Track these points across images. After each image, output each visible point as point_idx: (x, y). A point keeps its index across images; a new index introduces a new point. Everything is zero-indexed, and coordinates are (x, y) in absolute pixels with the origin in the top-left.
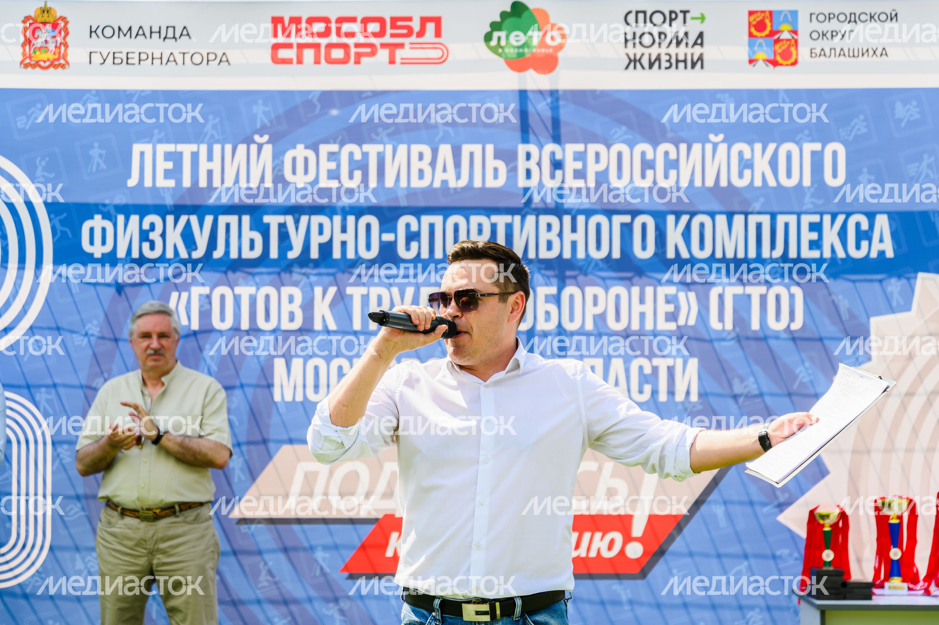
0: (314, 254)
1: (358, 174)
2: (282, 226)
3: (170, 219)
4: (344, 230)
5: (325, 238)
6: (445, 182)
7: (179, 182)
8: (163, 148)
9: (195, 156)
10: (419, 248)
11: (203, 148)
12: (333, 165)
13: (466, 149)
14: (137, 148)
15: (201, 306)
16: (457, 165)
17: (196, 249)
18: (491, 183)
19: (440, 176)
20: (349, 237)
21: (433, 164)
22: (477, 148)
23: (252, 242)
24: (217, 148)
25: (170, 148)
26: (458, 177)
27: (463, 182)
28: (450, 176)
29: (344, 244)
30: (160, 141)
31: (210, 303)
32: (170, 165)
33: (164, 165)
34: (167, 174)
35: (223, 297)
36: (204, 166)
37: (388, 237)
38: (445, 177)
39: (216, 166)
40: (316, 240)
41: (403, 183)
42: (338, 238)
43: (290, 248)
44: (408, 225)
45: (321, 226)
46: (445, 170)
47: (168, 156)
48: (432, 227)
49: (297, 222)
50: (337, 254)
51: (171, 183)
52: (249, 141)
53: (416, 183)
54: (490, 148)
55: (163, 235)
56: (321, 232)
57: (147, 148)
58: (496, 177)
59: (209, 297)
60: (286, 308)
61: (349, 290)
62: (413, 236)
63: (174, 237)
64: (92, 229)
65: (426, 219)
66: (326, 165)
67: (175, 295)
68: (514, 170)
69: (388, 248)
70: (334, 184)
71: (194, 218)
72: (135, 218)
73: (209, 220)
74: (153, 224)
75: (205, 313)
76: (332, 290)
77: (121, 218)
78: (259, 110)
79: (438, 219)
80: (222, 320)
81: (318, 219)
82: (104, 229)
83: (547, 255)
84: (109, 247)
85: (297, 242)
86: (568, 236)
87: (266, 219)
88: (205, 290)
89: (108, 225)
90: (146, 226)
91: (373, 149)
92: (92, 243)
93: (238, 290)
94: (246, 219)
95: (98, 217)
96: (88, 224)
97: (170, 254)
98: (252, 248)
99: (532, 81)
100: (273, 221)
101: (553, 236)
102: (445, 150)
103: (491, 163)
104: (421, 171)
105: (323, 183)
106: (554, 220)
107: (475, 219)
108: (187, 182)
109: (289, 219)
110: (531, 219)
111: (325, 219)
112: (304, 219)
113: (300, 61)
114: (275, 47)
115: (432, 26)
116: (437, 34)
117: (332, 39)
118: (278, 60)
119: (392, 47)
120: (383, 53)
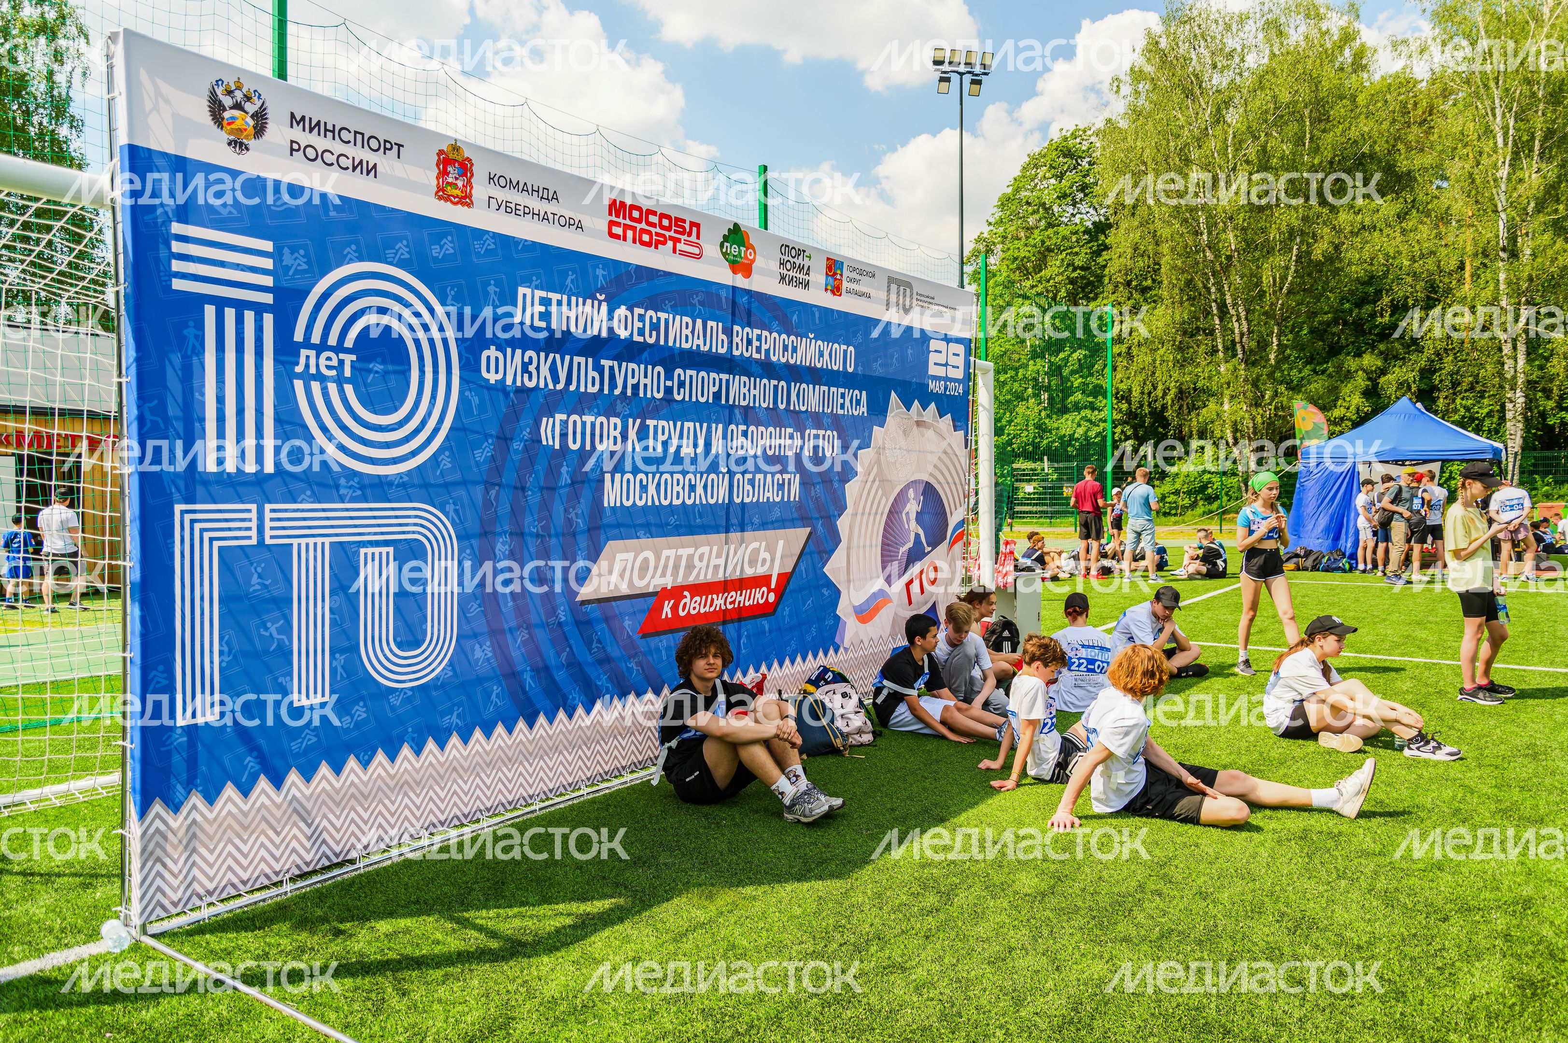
0: (628, 393)
1: (654, 334)
2: (611, 368)
3: (542, 355)
4: (646, 375)
5: (635, 381)
6: (698, 346)
7: (549, 324)
8: (539, 293)
9: (559, 304)
10: (684, 393)
11: (565, 298)
12: (641, 325)
13: (710, 323)
14: (521, 290)
15: (561, 430)
16: (705, 336)
17: (559, 382)
18: (720, 349)
19: (696, 342)
20: (648, 381)
21: (693, 332)
22: (714, 324)
23: (594, 380)
24: (574, 299)
25: (543, 294)
26: (705, 344)
27: (707, 348)
28: (701, 342)
29: (645, 386)
30: (537, 288)
31: (567, 428)
32: (543, 309)
33: (539, 308)
34: (541, 316)
35: (575, 422)
36: (565, 313)
37: (669, 383)
38: (698, 342)
39: (572, 314)
40: (631, 382)
41: (678, 344)
42: (643, 381)
43: (616, 387)
44: (679, 375)
45: (633, 372)
46: (699, 337)
47: (542, 301)
48: (691, 378)
49: (620, 366)
50: (642, 393)
51: (543, 324)
52: (594, 298)
53: (686, 346)
54: (720, 325)
55: (538, 369)
56: (633, 376)
57: (528, 291)
58: (723, 347)
59: (566, 422)
60: (612, 433)
61: (648, 422)
62: (681, 384)
63: (545, 371)
64: (488, 358)
65: (689, 372)
66: (638, 324)
67: (545, 420)
68: (731, 343)
69: (669, 391)
70: (641, 339)
71: (558, 356)
72: (518, 352)
73: (567, 358)
74: (531, 358)
75: (564, 436)
76: (638, 421)
77: (509, 350)
78: (600, 272)
79: (694, 373)
80: (575, 442)
81: (632, 366)
82: (497, 359)
83: (743, 403)
84: (500, 376)
85: (620, 382)
86: (753, 392)
87: (603, 362)
88: (564, 417)
89: (500, 355)
90: (526, 360)
91: (663, 316)
92: (488, 371)
93: (584, 418)
94: (590, 360)
95: (493, 348)
96: (485, 354)
97: (542, 385)
98: (593, 384)
99: (740, 281)
100: (606, 363)
101: (745, 390)
102: (699, 322)
103: (720, 336)
104: (687, 337)
105: (636, 337)
106: (747, 379)
107: (712, 376)
108: (554, 325)
109: (616, 364)
110: (737, 378)
111: (636, 367)
112: (624, 364)
113: (625, 239)
114: (612, 223)
115: (695, 229)
116: (698, 237)
117: (643, 225)
118: (612, 235)
119: (676, 241)
120: (670, 244)
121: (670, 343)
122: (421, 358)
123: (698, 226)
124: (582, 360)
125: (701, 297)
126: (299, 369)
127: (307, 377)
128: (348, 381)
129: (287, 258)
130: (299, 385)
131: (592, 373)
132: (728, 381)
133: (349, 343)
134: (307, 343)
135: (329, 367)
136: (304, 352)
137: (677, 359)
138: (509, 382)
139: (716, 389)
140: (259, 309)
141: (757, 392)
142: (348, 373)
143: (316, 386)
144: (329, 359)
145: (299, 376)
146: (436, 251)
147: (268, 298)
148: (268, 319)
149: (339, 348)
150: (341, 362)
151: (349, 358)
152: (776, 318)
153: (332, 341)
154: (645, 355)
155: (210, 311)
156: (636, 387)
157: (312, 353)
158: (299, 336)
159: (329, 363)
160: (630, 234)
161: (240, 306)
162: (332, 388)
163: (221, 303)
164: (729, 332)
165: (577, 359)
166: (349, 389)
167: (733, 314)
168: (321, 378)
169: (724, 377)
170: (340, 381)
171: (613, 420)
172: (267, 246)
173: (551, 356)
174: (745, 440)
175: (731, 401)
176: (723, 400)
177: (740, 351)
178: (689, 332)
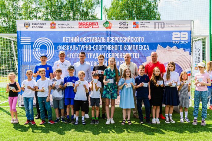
0: (84, 50)
1: (89, 41)
2: (80, 46)
3: (67, 46)
4: (87, 47)
8: (66, 38)
9: (70, 39)
11: (71, 38)
13: (101, 38)
16: (100, 39)
17: (70, 49)
18: (104, 41)
20: (88, 48)
21: (97, 39)
22: (102, 38)
23: (77, 48)
24: (73, 38)
28: (99, 41)
29: (87, 48)
33: (66, 40)
34: (67, 41)
35: (73, 55)
36: (71, 40)
37: (92, 48)
40: (84, 48)
42: (86, 48)
43: (81, 49)
44: (94, 46)
45: (84, 47)
47: (67, 39)
48: (97, 46)
50: (86, 50)
52: (76, 37)
53: (95, 41)
54: (104, 38)
55: (67, 48)
57: (65, 38)
59: (72, 54)
61: (88, 54)
62: (95, 48)
63: (68, 48)
64: (59, 47)
65: (96, 46)
66: (85, 40)
67: (68, 54)
68: (106, 40)
69: (92, 49)
72: (63, 46)
73: (72, 46)
75: (71, 56)
77: (62, 46)
78: (77, 33)
80: (73, 57)
84: (61, 49)
85: (82, 48)
86: (113, 48)
88: (71, 54)
90: (65, 46)
91: (90, 38)
93: (75, 54)
94: (76, 46)
97: (67, 50)
98: (77, 49)
99: (108, 30)
100: (79, 46)
101: (111, 47)
102: (99, 38)
103: (104, 39)
104: (96, 40)
105: (85, 41)
106: (111, 46)
107: (102, 46)
108: (69, 41)
109: (81, 46)
110: (108, 46)
111: (85, 46)
112: (83, 46)
113: (82, 28)
114: (79, 26)
115: (97, 24)
116: (98, 24)
117: (86, 25)
118: (79, 28)
119: (92, 26)
120: (91, 27)
121: (92, 41)
122: (49, 48)
123: (98, 23)
124: (75, 46)
125: (99, 34)
126: (34, 50)
127: (34, 51)
129: (32, 39)
130: (33, 52)
131: (76, 47)
132: (106, 46)
133: (39, 47)
134: (34, 48)
137: (94, 44)
140: (29, 45)
141: (114, 48)
142: (39, 50)
146: (51, 35)
147: (30, 43)
148: (30, 45)
149: (38, 48)
151: (39, 49)
152: (118, 34)
153: (37, 47)
154: (87, 44)
155: (24, 45)
156: (85, 49)
157: (35, 49)
158: (33, 47)
160: (83, 27)
161: (27, 44)
162: (37, 52)
163: (25, 44)
164: (106, 39)
165: (73, 46)
166: (39, 52)
167: (107, 35)
168: (36, 51)
169: (105, 46)
170: (38, 51)
172: (30, 38)
173: (69, 46)
174: (111, 56)
175: (107, 49)
176: (105, 50)
177: (109, 41)
178: (96, 39)
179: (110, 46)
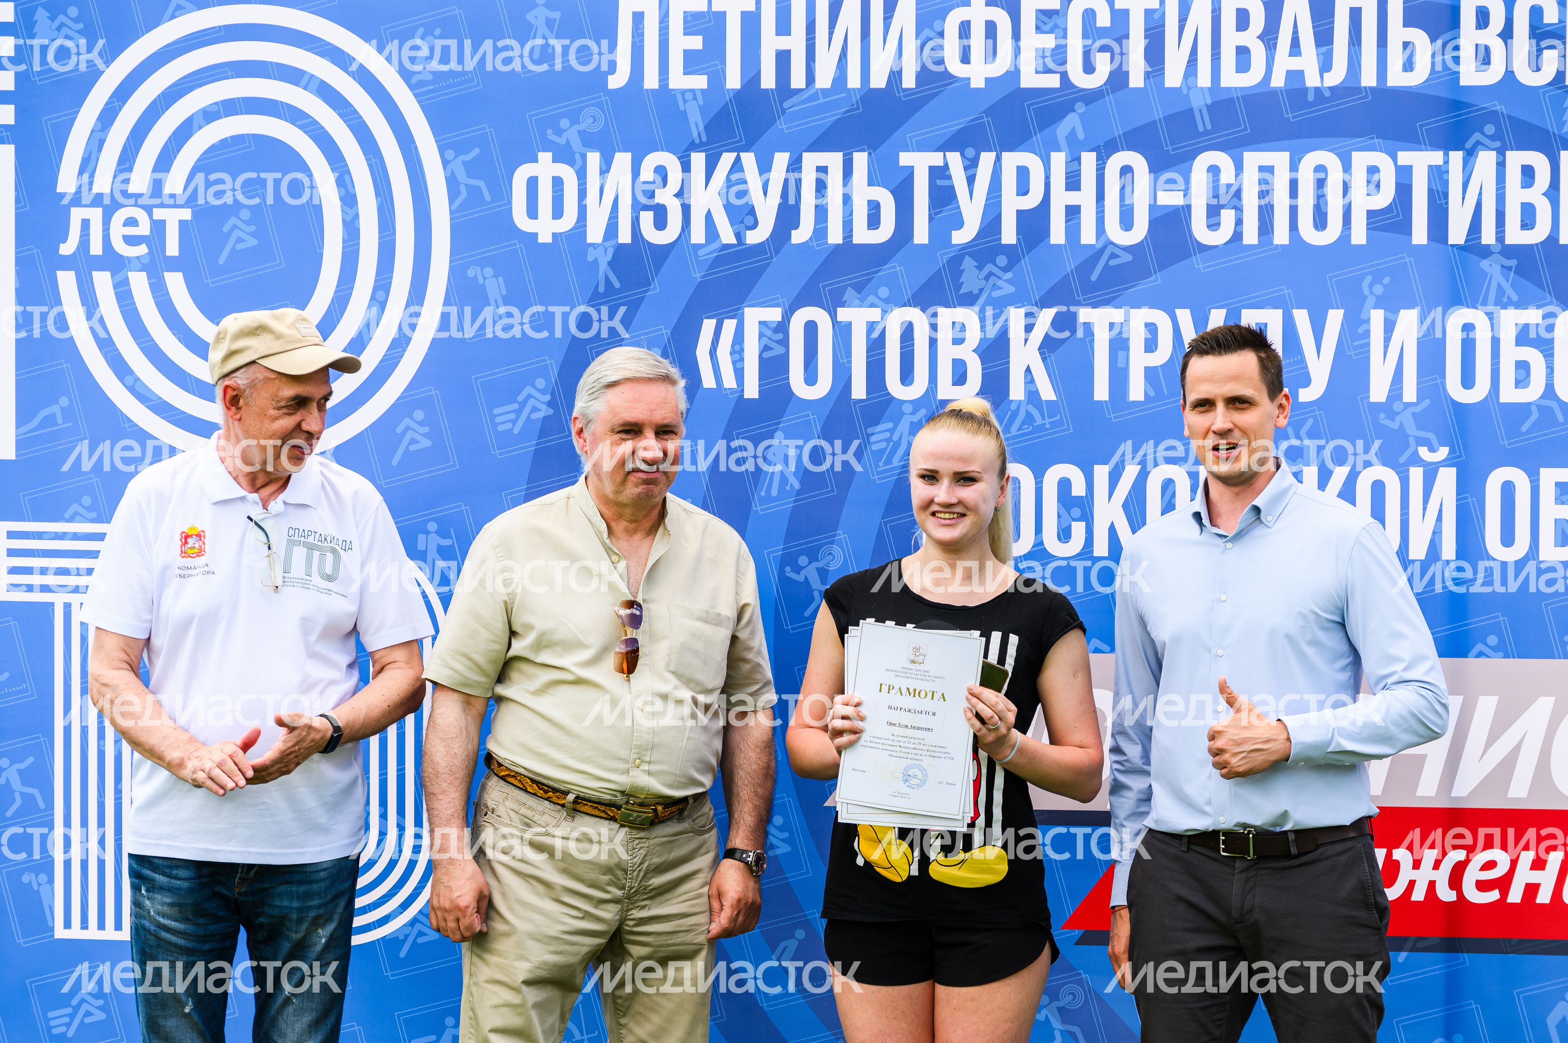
0: (1009, 235)
1: (1103, 59)
2: (938, 173)
3: (698, 159)
4: (1073, 183)
5: (1032, 201)
6: (1295, 76)
7: (717, 78)
8: (681, 6)
9: (751, 21)
10: (1239, 222)
11: (769, 5)
12: (1049, 41)
13: (1344, 3)
14: (627, 7)
15: (765, 349)
16: (1324, 38)
17: (755, 226)
18: (1397, 78)
19: (1284, 63)
20: (1085, 197)
21: (1269, 37)
22: (1366, 3)
23: (874, 209)
24: (798, 4)
26: (1326, 66)
27: (1336, 77)
28: (1308, 62)
29: (1073, 212)
31: (785, 342)
32: (696, 43)
33: (684, 43)
34: (693, 62)
35: (811, 328)
36: (770, 43)
37: (1170, 198)
38: (1295, 64)
39: (796, 43)
40: (1014, 204)
41: (1204, 80)
42: (1061, 199)
43: (959, 223)
44: (1214, 170)
45: (1023, 173)
46: (1295, 47)
48: (1266, 176)
49: (971, 165)
50: (1057, 235)
51: (700, 82)
53: (1231, 79)
55: (684, 194)
56: (1023, 190)
57: (649, 5)
58: (1409, 66)
59: (782, 327)
60: (947, 353)
61: (1085, 314)
62: (1224, 197)
63: (707, 198)
64: (532, 183)
65: (1253, 159)
66: (1034, 40)
67: (708, 326)
68: (1448, 51)
69: (1171, 219)
70: (1053, 81)
71: (749, 159)
72: (622, 160)
73: (781, 160)
74: (661, 171)
75: (773, 363)
76: (1046, 316)
77: (594, 159)
79: (1280, 159)
80: (811, 378)
81: (1012, 160)
82: (558, 183)
83: (1515, 236)
84: (568, 221)
85: (973, 207)
87: (906, 159)
88: (774, 314)
89: (568, 174)
90: (647, 174)
92: (532, 213)
93: (843, 314)
94: (861, 159)
95: (545, 157)
96: (522, 175)
97: (698, 235)
98: (874, 221)
100: (919, 161)
101: (1536, 195)
103: (1397, 32)
104: (1243, 52)
105: (1030, 79)
106: (1539, 161)
107: (1361, 160)
108: (733, 81)
109: (955, 160)
110: (1486, 159)
111: (1031, 160)
112: (987, 159)
121: (1173, 77)
122: (349, 200)
124: (834, 160)
126: (67, 248)
127: (84, 264)
128: (173, 264)
129: (42, 30)
130: (67, 281)
131: (868, 193)
132: (1438, 175)
135: (130, 240)
136: (77, 215)
137: (1204, 123)
138: (595, 234)
139: (1384, 198)
142: (172, 248)
143: (103, 281)
144: (131, 222)
145: (67, 263)
150: (159, 227)
151: (174, 217)
153: (139, 183)
154: (1071, 122)
157: (96, 214)
158: (67, 182)
159: (131, 231)
162: (139, 282)
165: (811, 160)
166: (175, 282)
169: (1420, 160)
170: (155, 266)
171: (946, 316)
173: (727, 159)
174: (1533, 356)
175: (1457, 234)
176: (1420, 234)
177: (1493, 75)
178: (1251, 38)
179: (1528, 173)
